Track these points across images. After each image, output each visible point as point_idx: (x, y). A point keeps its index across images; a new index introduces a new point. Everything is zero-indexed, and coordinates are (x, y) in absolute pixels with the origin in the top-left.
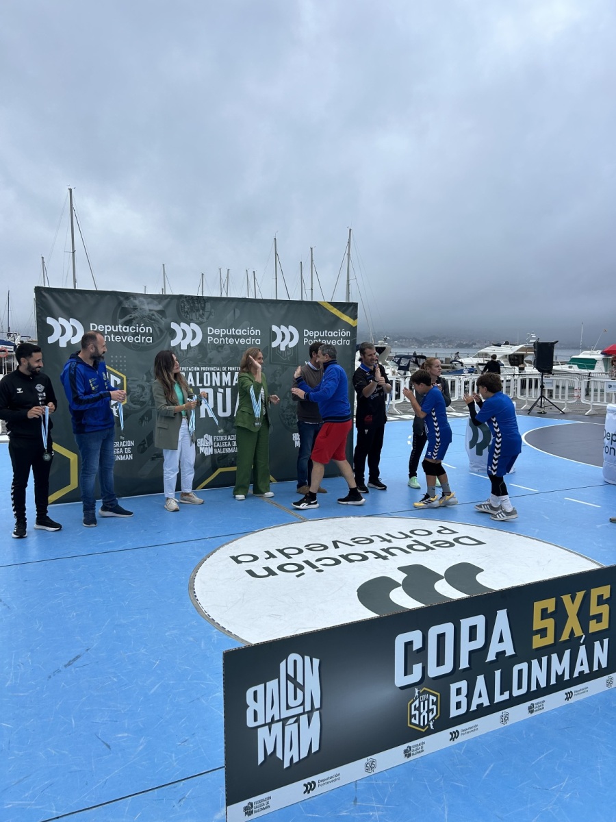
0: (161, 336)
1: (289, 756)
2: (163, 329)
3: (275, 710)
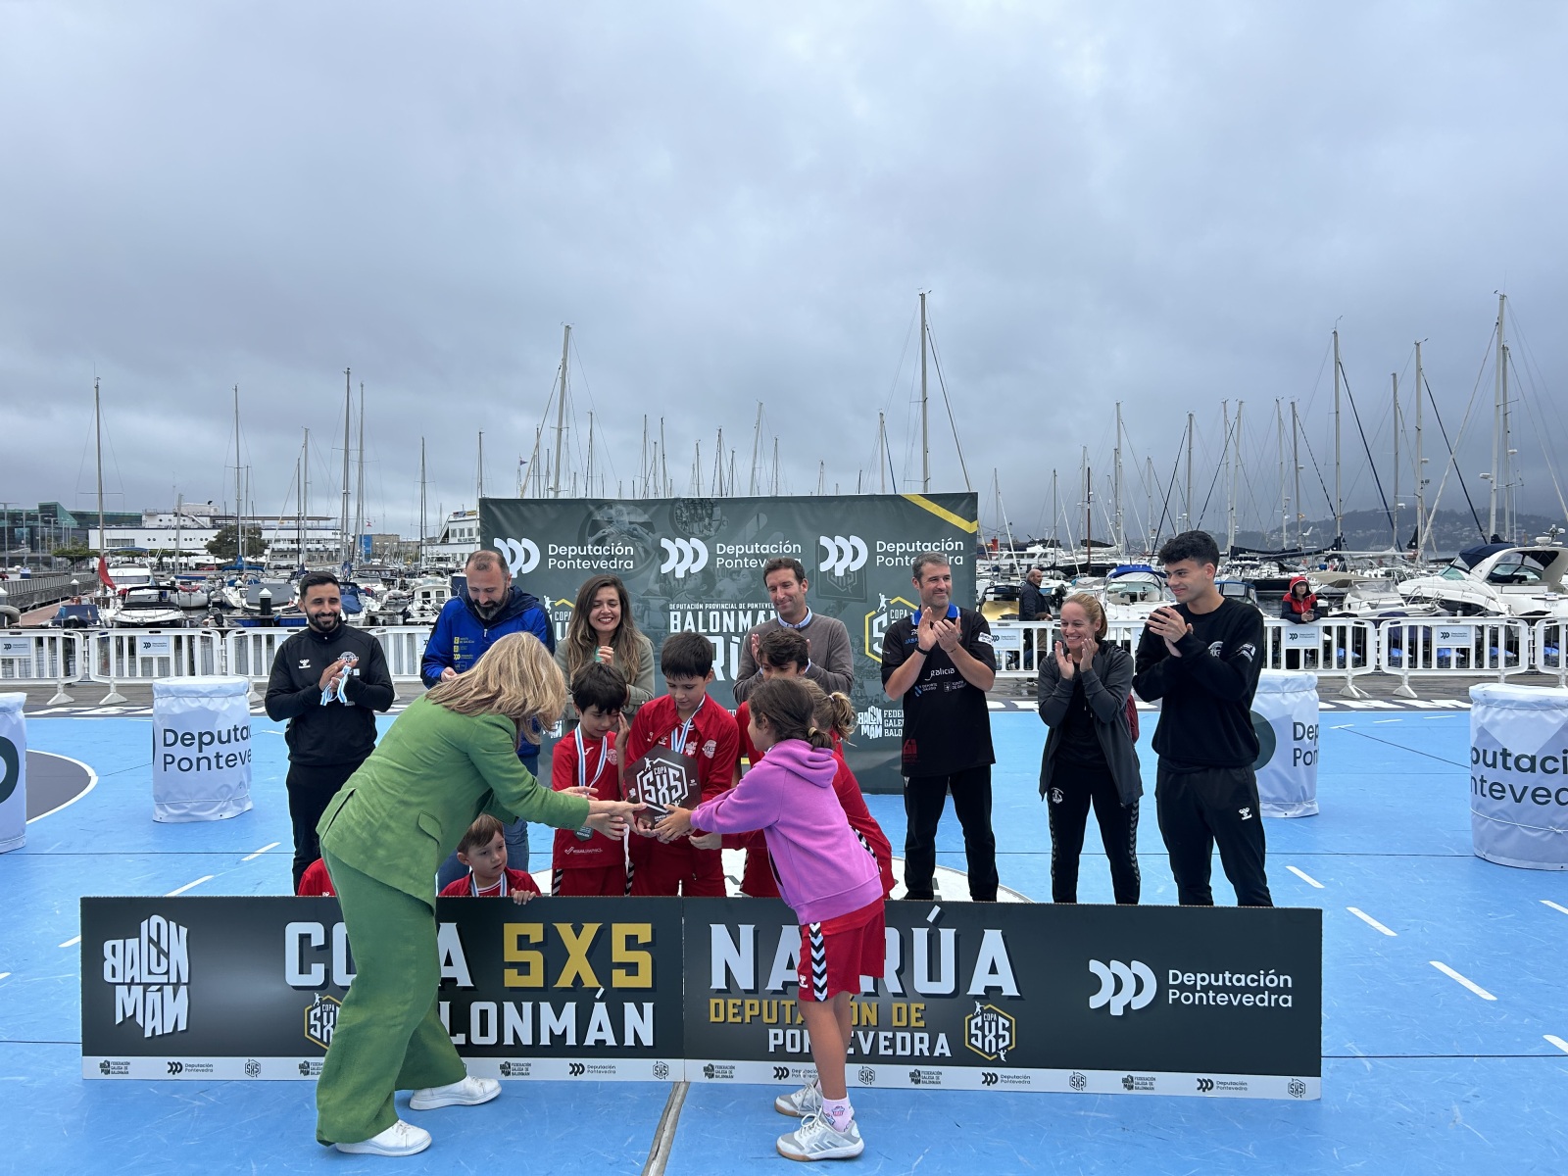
0: (646, 560)
1: (151, 1026)
2: (650, 549)
3: (135, 972)
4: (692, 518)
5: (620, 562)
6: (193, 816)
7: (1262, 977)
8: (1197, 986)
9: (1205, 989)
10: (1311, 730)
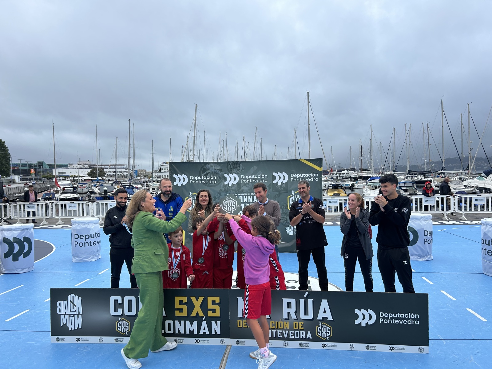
0: (220, 180)
1: (71, 327)
2: (221, 177)
3: (66, 311)
4: (234, 167)
5: (212, 181)
6: (84, 260)
7: (409, 315)
8: (389, 317)
9: (391, 319)
10: (430, 233)
